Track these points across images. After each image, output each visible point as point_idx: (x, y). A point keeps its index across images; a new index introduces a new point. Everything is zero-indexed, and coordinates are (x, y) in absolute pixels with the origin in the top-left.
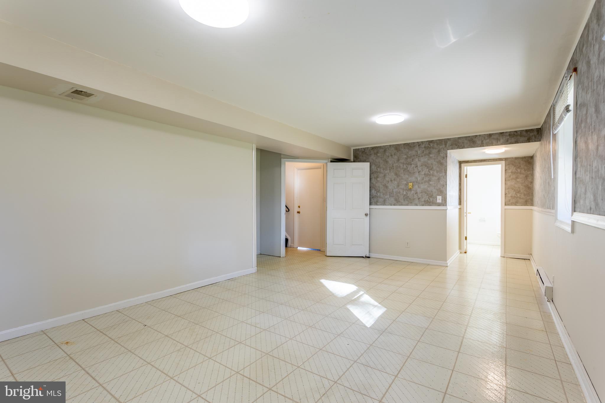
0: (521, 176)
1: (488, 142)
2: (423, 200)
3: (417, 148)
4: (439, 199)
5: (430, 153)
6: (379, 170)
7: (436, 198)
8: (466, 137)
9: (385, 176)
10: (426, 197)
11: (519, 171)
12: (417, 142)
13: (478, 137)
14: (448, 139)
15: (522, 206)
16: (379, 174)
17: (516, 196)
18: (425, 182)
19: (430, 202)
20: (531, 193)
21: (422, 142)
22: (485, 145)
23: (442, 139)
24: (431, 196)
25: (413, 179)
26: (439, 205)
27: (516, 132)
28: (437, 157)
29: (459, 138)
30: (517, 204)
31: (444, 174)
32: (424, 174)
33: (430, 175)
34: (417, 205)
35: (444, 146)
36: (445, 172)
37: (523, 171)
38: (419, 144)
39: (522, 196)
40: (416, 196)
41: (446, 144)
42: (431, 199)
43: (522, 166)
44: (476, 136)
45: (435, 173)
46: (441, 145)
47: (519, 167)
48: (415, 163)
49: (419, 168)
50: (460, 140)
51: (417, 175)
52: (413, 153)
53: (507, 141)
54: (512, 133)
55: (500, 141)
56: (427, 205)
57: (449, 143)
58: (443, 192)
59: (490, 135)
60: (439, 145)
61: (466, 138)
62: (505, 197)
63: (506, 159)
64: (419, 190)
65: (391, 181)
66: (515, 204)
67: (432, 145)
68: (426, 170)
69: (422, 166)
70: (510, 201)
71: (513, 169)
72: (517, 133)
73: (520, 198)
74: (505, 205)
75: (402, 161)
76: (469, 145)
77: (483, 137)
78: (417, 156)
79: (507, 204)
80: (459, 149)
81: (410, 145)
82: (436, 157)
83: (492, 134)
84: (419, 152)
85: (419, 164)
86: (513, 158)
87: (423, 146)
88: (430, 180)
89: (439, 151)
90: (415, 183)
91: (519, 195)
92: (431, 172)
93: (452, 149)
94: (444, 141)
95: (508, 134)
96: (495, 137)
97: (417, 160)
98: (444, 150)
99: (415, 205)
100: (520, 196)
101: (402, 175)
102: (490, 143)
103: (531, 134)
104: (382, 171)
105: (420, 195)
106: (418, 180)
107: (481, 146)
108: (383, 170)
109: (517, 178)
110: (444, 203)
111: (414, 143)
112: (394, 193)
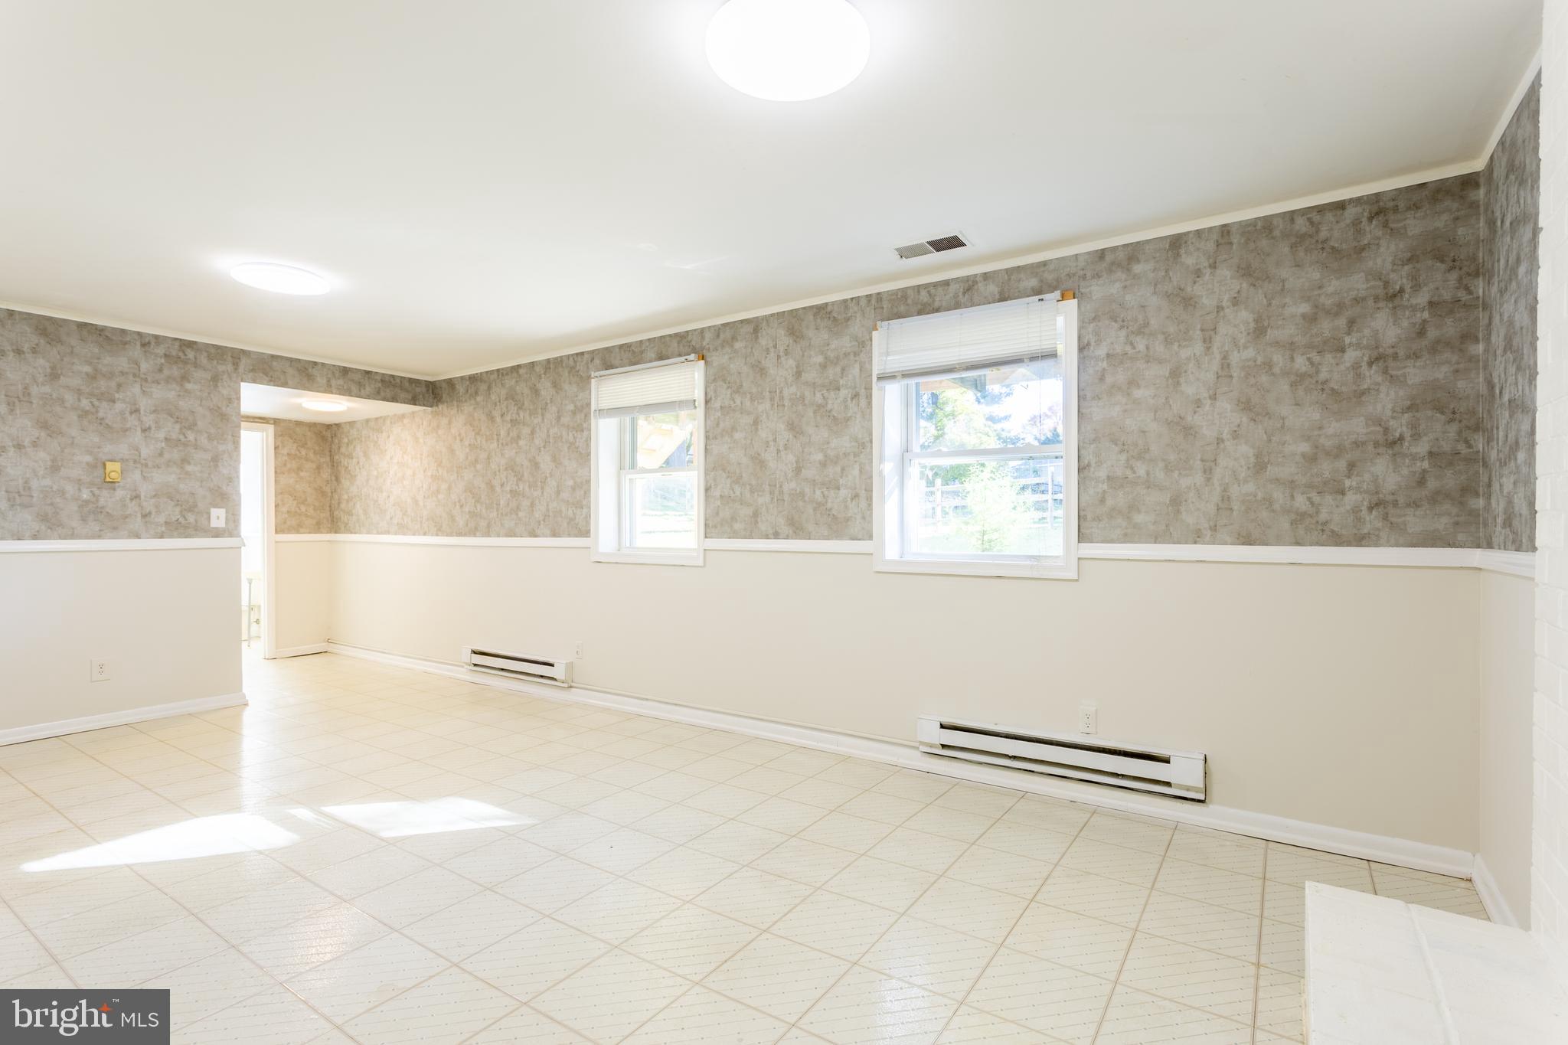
0: (309, 465)
1: (340, 385)
2: (161, 519)
3: (136, 352)
4: (218, 517)
5: (185, 378)
7: (209, 514)
8: (291, 360)
10: (172, 512)
11: (303, 452)
12: (135, 332)
13: (320, 366)
14: (243, 351)
15: (310, 533)
17: (298, 511)
18: (168, 464)
19: (186, 527)
20: (328, 505)
21: (156, 337)
22: (334, 391)
23: (226, 347)
24: (192, 509)
25: (123, 449)
26: (217, 533)
27: (393, 376)
28: (209, 393)
29: (273, 356)
30: (302, 530)
31: (230, 446)
32: (166, 439)
33: (185, 445)
34: (138, 536)
35: (230, 367)
36: (234, 443)
37: (311, 455)
38: (147, 342)
39: (311, 512)
40: (132, 507)
41: (236, 365)
42: (191, 518)
43: (310, 444)
44: (315, 363)
45: (203, 440)
46: (220, 362)
47: (304, 445)
48: (127, 400)
49: (144, 419)
50: (275, 363)
51: (136, 438)
52: (121, 363)
53: (378, 393)
54: (387, 379)
55: (364, 389)
56: (175, 533)
57: (244, 363)
58: (226, 496)
59: (345, 371)
60: (215, 361)
61: (291, 362)
62: (276, 511)
63: (276, 422)
64: (145, 489)
66: (297, 529)
67: (191, 354)
68: (171, 429)
69: (155, 411)
70: (285, 523)
71: (290, 447)
72: (394, 380)
73: (307, 516)
74: (277, 532)
75: (72, 381)
76: (298, 383)
77: (329, 369)
78: (135, 375)
79: (278, 530)
80: (274, 386)
81: (107, 334)
82: (206, 394)
83: (350, 369)
84: (144, 366)
85: (144, 403)
86: (290, 421)
87: (161, 351)
88: (185, 461)
89: (215, 379)
90: (131, 463)
91: (303, 509)
92: (191, 436)
93: (254, 381)
94: (230, 354)
95: (379, 378)
96: (357, 377)
97: (137, 389)
98: (230, 378)
99: (129, 537)
100: (306, 511)
101: (74, 432)
102: (345, 388)
103: (418, 390)
105: (149, 506)
106: (142, 455)
107: (325, 392)
109: (299, 469)
110: (232, 529)
111: (123, 331)
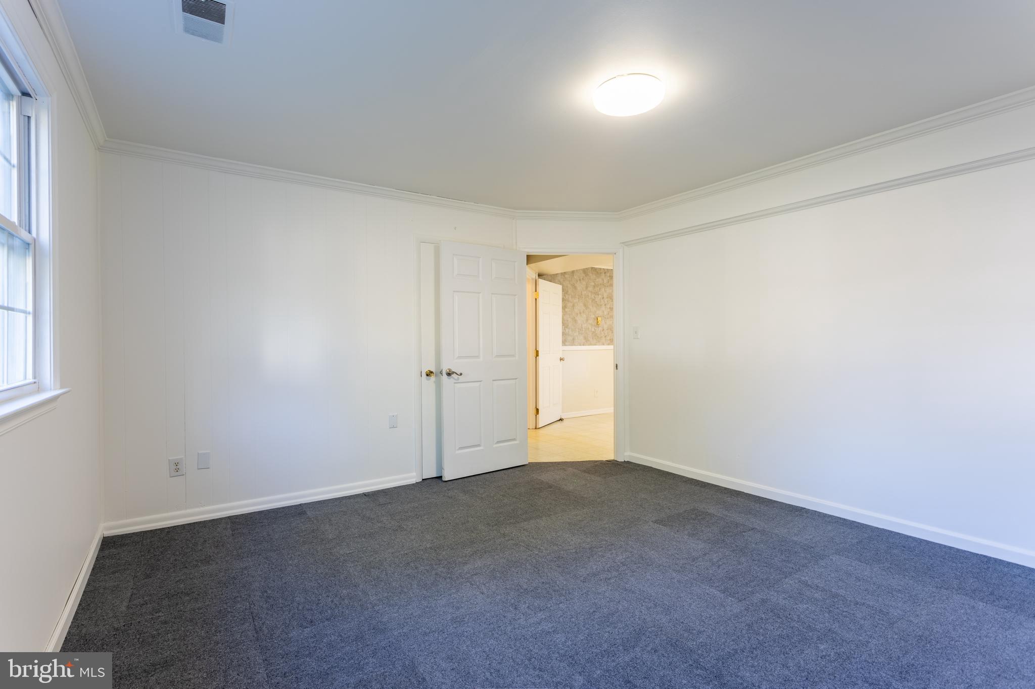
6: (567, 297)
9: (573, 306)
16: (567, 302)
25: (601, 312)
34: (604, 345)
40: (603, 333)
48: (601, 294)
49: (605, 300)
51: (603, 308)
52: (599, 280)
64: (605, 327)
65: (580, 313)
69: (607, 298)
75: (590, 289)
78: (603, 285)
85: (605, 295)
90: (602, 317)
99: (602, 345)
101: (591, 307)
104: (570, 299)
105: (606, 333)
106: (605, 314)
108: (572, 297)
112: (584, 330)
